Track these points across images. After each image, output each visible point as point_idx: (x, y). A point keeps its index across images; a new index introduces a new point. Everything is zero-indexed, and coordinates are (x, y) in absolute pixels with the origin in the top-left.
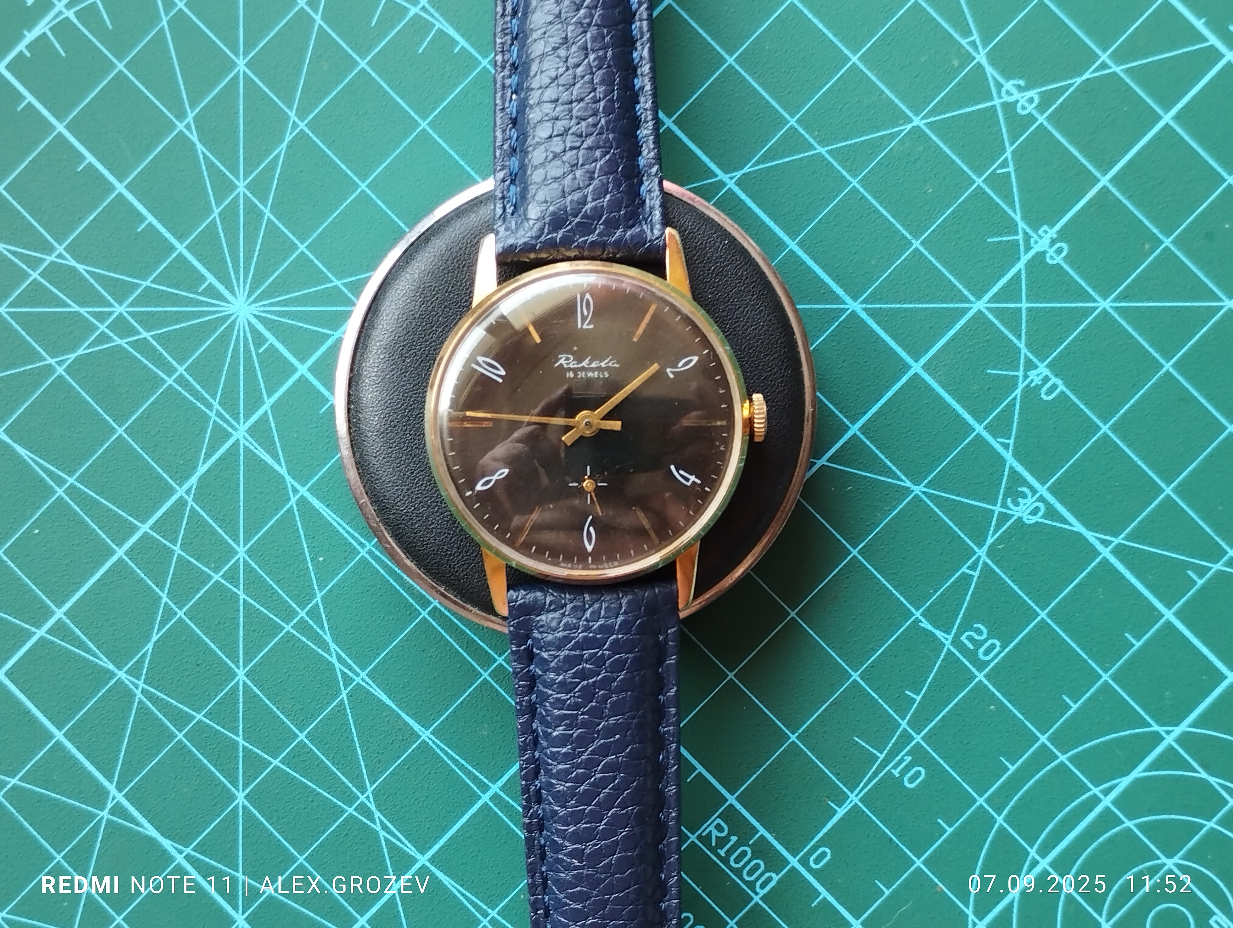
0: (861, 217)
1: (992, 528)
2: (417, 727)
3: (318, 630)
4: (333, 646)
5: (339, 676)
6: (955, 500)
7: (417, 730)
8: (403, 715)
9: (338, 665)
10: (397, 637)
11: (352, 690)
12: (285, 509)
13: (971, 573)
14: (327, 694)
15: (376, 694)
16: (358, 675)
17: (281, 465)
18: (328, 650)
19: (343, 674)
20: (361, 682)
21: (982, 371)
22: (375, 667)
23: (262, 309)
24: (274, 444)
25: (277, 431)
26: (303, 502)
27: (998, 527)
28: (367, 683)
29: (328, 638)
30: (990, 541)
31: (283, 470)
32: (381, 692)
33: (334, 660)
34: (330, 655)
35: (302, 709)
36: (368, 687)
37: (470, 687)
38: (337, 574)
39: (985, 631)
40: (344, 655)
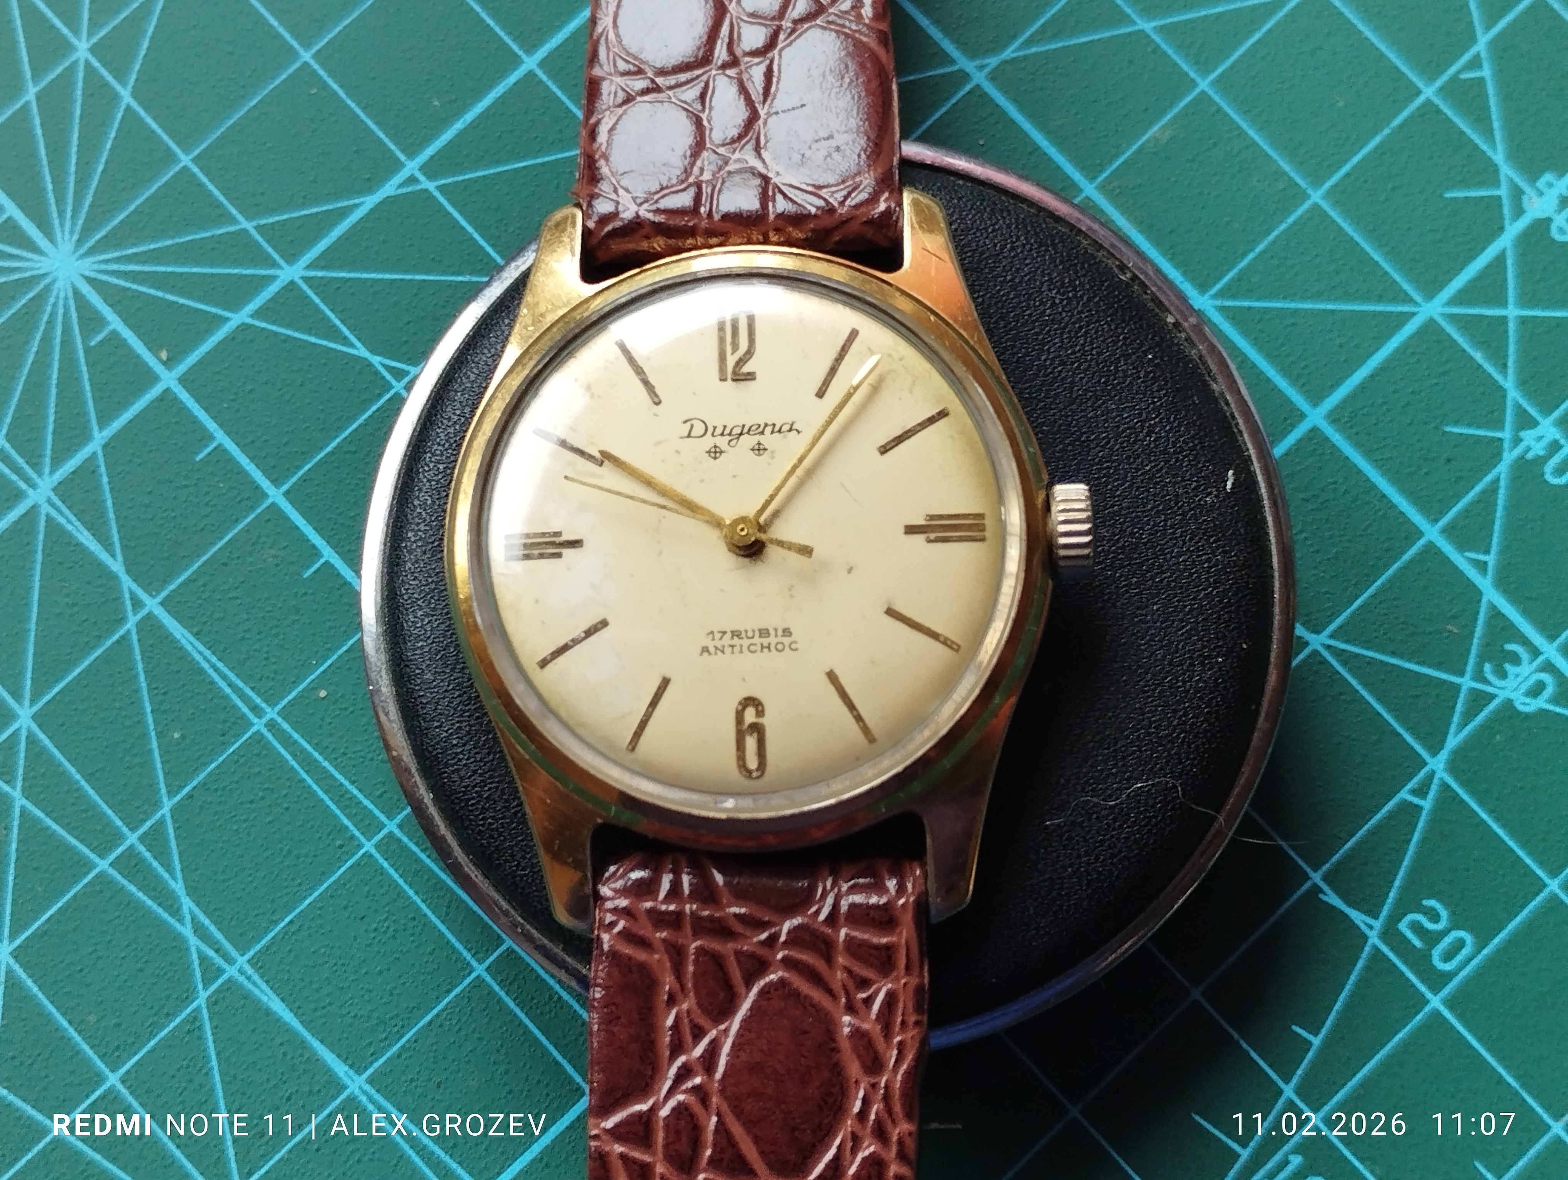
0: (1215, 144)
1: (1456, 719)
2: (340, 1069)
3: (161, 870)
4: (187, 904)
5: (196, 962)
6: (1387, 664)
7: (341, 1074)
8: (316, 1044)
9: (193, 942)
10: (312, 889)
11: (217, 991)
12: (116, 637)
13: (1416, 800)
14: (168, 997)
15: (265, 999)
16: (230, 961)
17: (113, 556)
18: (175, 910)
19: (203, 958)
20: (237, 975)
21: (1436, 428)
22: (268, 947)
23: (103, 267)
24: (103, 514)
25: (112, 489)
26: (149, 625)
27: (1469, 715)
28: (249, 978)
29: (178, 887)
30: (1453, 741)
31: (117, 566)
32: (274, 996)
33: (187, 931)
34: (181, 920)
35: (118, 1025)
36: (250, 986)
37: (449, 991)
38: (206, 764)
39: (1444, 913)
40: (207, 922)
